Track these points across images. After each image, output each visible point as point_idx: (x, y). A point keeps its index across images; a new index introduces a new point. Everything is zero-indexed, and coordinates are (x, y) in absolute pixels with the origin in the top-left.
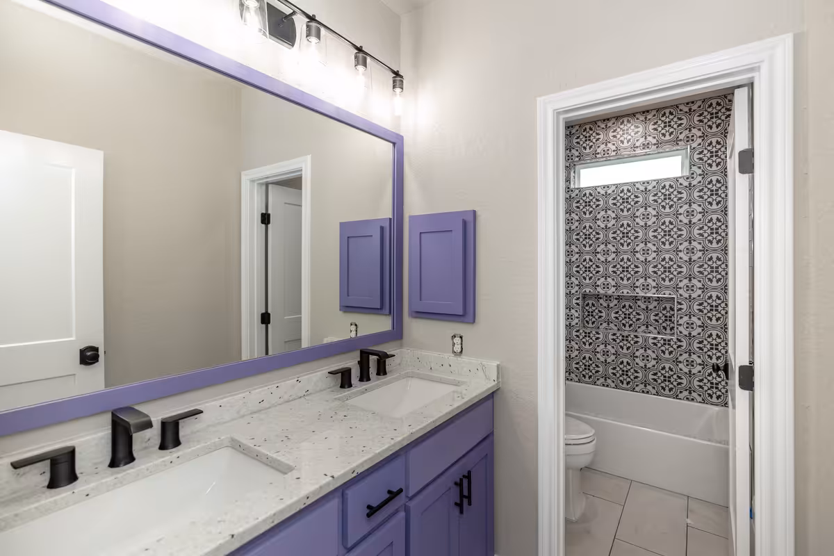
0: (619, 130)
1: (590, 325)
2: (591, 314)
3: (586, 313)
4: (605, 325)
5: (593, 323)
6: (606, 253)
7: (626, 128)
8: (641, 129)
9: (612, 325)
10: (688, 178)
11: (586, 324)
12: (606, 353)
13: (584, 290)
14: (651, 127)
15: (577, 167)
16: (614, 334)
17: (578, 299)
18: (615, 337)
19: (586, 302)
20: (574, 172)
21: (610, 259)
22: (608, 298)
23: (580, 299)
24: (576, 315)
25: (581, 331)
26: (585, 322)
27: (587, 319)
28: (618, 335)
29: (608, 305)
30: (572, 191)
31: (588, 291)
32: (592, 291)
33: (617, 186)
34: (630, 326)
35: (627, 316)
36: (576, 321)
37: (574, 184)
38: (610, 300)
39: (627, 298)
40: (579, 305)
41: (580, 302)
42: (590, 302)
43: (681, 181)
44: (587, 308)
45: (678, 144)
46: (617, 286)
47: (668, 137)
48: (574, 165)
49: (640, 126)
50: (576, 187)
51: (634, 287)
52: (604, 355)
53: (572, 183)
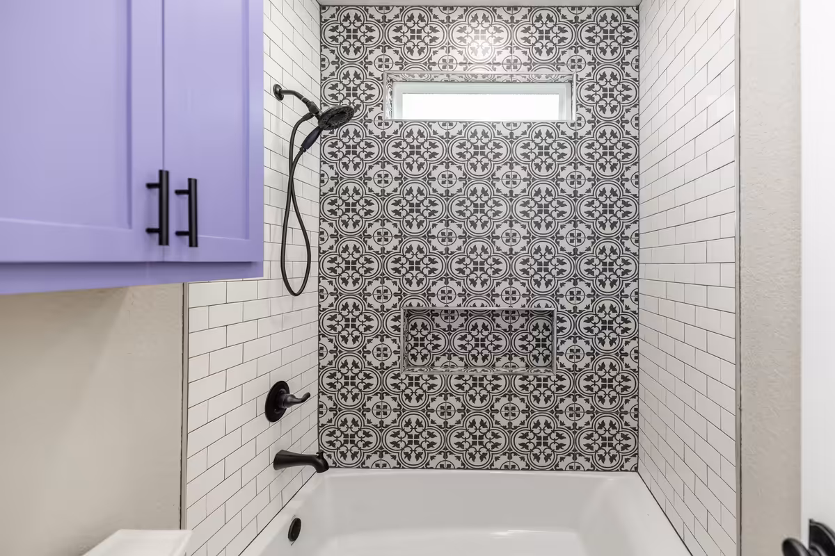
0: (469, 29)
1: (419, 362)
2: (420, 342)
3: (412, 342)
4: (444, 359)
5: (424, 358)
6: (447, 237)
7: (480, 28)
8: (504, 35)
9: (455, 359)
10: (573, 125)
11: (413, 361)
12: (446, 411)
13: (408, 303)
14: (521, 35)
15: (397, 86)
16: (460, 377)
17: (397, 319)
18: (461, 382)
19: (413, 323)
20: (391, 93)
21: (453, 248)
22: (449, 314)
23: (402, 320)
24: (394, 347)
25: (403, 376)
26: (408, 357)
27: (413, 352)
28: (467, 377)
29: (450, 327)
30: (387, 124)
31: (415, 303)
32: (421, 303)
33: (466, 124)
34: (485, 358)
35: (480, 343)
36: (394, 358)
37: (391, 113)
38: (453, 318)
39: (480, 314)
40: (399, 330)
41: (401, 323)
42: (419, 322)
43: (563, 127)
44: (414, 332)
45: (559, 69)
46: (465, 295)
47: (544, 56)
48: (391, 80)
49: (503, 28)
50: (396, 117)
51: (492, 296)
52: (442, 414)
53: (387, 111)
